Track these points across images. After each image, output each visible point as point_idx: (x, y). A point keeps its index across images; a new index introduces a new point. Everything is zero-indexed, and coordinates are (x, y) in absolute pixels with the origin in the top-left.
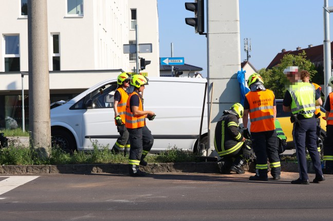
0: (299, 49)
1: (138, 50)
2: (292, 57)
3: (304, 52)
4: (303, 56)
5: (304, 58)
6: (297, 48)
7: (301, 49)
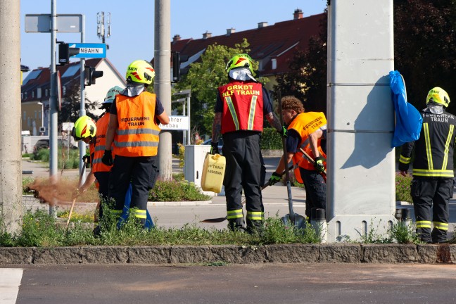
0: (208, 36)
1: (55, 27)
2: (224, 50)
3: (246, 42)
4: (243, 48)
5: (244, 52)
6: (205, 35)
7: (213, 36)
